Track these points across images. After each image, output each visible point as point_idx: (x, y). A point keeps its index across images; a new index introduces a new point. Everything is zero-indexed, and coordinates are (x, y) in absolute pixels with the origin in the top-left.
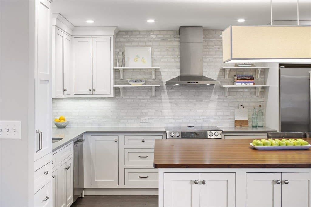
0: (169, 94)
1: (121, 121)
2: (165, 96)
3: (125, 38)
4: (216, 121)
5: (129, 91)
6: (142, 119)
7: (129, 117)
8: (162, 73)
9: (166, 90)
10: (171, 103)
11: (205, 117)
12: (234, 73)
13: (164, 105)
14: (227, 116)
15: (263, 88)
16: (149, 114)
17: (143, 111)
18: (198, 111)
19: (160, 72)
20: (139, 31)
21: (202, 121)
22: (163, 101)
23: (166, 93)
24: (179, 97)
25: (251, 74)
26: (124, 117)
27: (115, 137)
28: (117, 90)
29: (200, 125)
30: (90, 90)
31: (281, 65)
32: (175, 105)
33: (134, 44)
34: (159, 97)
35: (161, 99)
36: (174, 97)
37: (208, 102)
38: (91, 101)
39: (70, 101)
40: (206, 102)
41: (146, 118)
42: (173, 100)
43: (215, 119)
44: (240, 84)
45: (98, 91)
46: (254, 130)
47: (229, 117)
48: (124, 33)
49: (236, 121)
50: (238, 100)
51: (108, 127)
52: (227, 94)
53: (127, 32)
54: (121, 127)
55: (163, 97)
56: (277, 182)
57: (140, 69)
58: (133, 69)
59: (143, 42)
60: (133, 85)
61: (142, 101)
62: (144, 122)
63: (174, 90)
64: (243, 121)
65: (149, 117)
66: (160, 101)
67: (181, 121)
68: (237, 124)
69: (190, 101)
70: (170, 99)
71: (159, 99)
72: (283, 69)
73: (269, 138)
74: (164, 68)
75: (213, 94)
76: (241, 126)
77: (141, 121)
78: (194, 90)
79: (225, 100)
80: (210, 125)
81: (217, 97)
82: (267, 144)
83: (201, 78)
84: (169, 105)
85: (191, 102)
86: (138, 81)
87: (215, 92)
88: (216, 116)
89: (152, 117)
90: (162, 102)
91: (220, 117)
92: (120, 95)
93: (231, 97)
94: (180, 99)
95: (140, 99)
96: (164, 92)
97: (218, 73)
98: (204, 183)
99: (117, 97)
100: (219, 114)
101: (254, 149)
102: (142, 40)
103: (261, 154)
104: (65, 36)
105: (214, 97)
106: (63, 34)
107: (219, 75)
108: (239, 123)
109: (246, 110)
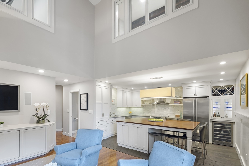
2: (155, 107)
6: (149, 113)
7: (146, 113)
10: (157, 109)
13: (155, 110)
16: (151, 112)
18: (164, 111)
19: (154, 100)
23: (156, 106)
24: (159, 107)
25: (177, 101)
28: (142, 105)
30: (136, 105)
40: (167, 109)
41: (151, 113)
44: (175, 104)
45: (138, 105)
47: (174, 114)
50: (177, 109)
51: (141, 115)
54: (144, 115)
56: (138, 127)
58: (148, 100)
60: (146, 104)
79: (173, 109)
84: (157, 110)
85: (163, 109)
86: (147, 103)
87: (170, 106)
97: (171, 100)
98: (124, 126)
100: (171, 113)
103: (149, 122)
104: (128, 92)
105: (169, 108)
106: (127, 92)
107: (171, 101)
108: (177, 116)
109: (179, 112)
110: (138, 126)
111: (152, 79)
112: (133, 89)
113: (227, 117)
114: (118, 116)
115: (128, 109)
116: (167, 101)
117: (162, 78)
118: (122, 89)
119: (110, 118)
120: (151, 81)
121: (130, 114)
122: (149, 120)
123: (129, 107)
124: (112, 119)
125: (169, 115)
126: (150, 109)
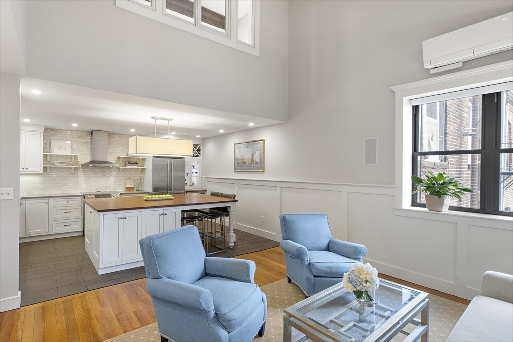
0: (83, 172)
1: (47, 190)
2: (80, 173)
3: (50, 134)
6: (63, 188)
7: (53, 187)
8: (79, 158)
10: (84, 177)
11: (107, 186)
12: (125, 160)
13: (80, 179)
15: (142, 169)
16: (69, 184)
17: (64, 183)
18: (103, 182)
19: (77, 157)
20: (62, 130)
21: (105, 188)
23: (81, 171)
24: (91, 174)
25: (136, 161)
26: (50, 187)
27: (46, 200)
28: (45, 169)
29: (104, 191)
30: (23, 169)
31: (154, 157)
32: (87, 178)
33: (58, 138)
35: (78, 175)
36: (87, 174)
40: (108, 177)
41: (67, 187)
42: (86, 176)
43: (114, 187)
44: (130, 166)
45: (30, 169)
46: (137, 192)
47: (122, 186)
48: (50, 130)
49: (126, 188)
50: (128, 176)
52: (121, 172)
53: (52, 129)
54: (47, 194)
55: (79, 173)
56: (162, 215)
57: (62, 155)
58: (57, 155)
59: (65, 137)
60: (58, 165)
62: (65, 190)
64: (131, 188)
65: (69, 187)
70: (84, 175)
71: (76, 175)
72: (155, 159)
73: (149, 195)
74: (80, 155)
76: (129, 190)
77: (63, 190)
79: (120, 176)
80: (111, 190)
81: (115, 174)
82: (153, 197)
83: (106, 162)
84: (83, 179)
85: (99, 177)
87: (114, 171)
88: (114, 185)
89: (71, 187)
90: (78, 177)
91: (117, 186)
92: (46, 172)
93: (123, 174)
95: (62, 175)
96: (80, 170)
97: (116, 159)
98: (126, 218)
99: (45, 174)
100: (116, 184)
101: (146, 200)
102: (64, 136)
105: (113, 173)
109: (133, 181)
111: (153, 118)
113: (193, 184)
117: (171, 120)
126: (64, 177)
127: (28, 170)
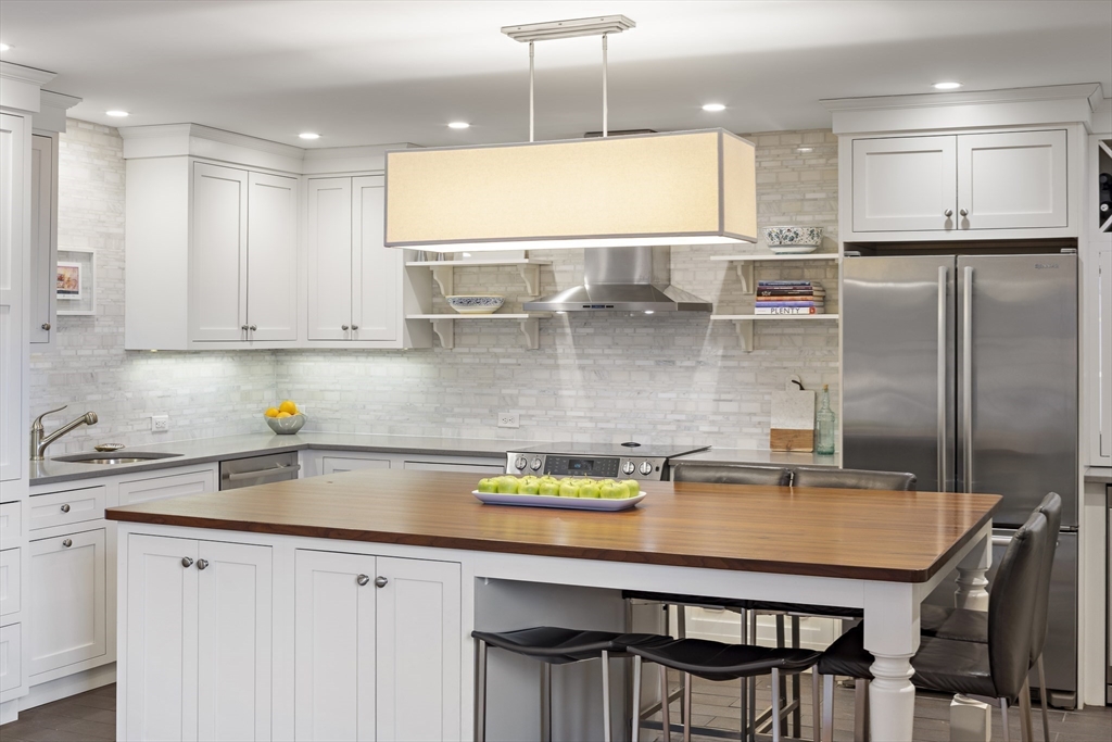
0: (576, 344)
1: (448, 420)
2: (565, 347)
4: (716, 429)
5: (466, 330)
6: (501, 415)
7: (468, 410)
8: (558, 277)
9: (568, 330)
10: (582, 368)
11: (683, 417)
12: (772, 275)
13: (564, 375)
14: (750, 414)
16: (522, 401)
17: (504, 391)
18: (661, 395)
19: (552, 272)
21: (673, 427)
22: (561, 362)
23: (569, 340)
24: (607, 351)
26: (456, 410)
28: (421, 329)
29: (668, 442)
30: (345, 328)
32: (593, 376)
34: (549, 351)
35: (555, 357)
36: (591, 351)
37: (692, 369)
38: (371, 359)
39: (320, 359)
40: (687, 368)
41: (515, 413)
42: (590, 362)
43: (713, 423)
44: (768, 310)
45: (367, 330)
47: (756, 419)
49: (772, 430)
50: (786, 364)
51: (413, 437)
54: (446, 438)
55: (560, 350)
57: (498, 266)
58: (480, 266)
60: (464, 313)
61: (502, 361)
62: (508, 425)
63: (591, 330)
64: (797, 433)
65: (523, 412)
66: (551, 362)
67: (611, 425)
68: (777, 442)
69: (638, 363)
70: (579, 356)
71: (549, 357)
74: (564, 262)
75: (706, 342)
76: (788, 449)
77: (501, 424)
78: (651, 331)
79: (745, 364)
81: (720, 352)
84: (578, 375)
85: (641, 368)
86: (469, 302)
87: (714, 337)
88: (715, 413)
89: (531, 412)
90: (557, 367)
91: (728, 418)
92: (438, 345)
93: (763, 352)
94: (608, 356)
95: (496, 356)
96: (564, 335)
97: (721, 275)
98: (201, 566)
99: (437, 350)
100: (724, 407)
104: (255, 178)
105: (712, 351)
106: (241, 175)
107: (726, 282)
108: (782, 439)
109: (809, 395)
110: (368, 567)
111: (517, 34)
112: (309, 136)
114: (130, 456)
115: (263, 368)
116: (689, 284)
117: (622, 25)
118: (181, 144)
119: (34, 483)
120: (511, 56)
121: (280, 432)
122: (490, 494)
123: (275, 352)
124: (64, 499)
125: (705, 428)
126: (506, 365)
127: (361, 334)
